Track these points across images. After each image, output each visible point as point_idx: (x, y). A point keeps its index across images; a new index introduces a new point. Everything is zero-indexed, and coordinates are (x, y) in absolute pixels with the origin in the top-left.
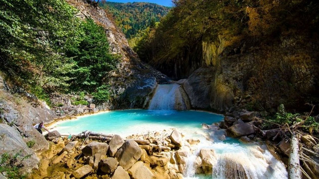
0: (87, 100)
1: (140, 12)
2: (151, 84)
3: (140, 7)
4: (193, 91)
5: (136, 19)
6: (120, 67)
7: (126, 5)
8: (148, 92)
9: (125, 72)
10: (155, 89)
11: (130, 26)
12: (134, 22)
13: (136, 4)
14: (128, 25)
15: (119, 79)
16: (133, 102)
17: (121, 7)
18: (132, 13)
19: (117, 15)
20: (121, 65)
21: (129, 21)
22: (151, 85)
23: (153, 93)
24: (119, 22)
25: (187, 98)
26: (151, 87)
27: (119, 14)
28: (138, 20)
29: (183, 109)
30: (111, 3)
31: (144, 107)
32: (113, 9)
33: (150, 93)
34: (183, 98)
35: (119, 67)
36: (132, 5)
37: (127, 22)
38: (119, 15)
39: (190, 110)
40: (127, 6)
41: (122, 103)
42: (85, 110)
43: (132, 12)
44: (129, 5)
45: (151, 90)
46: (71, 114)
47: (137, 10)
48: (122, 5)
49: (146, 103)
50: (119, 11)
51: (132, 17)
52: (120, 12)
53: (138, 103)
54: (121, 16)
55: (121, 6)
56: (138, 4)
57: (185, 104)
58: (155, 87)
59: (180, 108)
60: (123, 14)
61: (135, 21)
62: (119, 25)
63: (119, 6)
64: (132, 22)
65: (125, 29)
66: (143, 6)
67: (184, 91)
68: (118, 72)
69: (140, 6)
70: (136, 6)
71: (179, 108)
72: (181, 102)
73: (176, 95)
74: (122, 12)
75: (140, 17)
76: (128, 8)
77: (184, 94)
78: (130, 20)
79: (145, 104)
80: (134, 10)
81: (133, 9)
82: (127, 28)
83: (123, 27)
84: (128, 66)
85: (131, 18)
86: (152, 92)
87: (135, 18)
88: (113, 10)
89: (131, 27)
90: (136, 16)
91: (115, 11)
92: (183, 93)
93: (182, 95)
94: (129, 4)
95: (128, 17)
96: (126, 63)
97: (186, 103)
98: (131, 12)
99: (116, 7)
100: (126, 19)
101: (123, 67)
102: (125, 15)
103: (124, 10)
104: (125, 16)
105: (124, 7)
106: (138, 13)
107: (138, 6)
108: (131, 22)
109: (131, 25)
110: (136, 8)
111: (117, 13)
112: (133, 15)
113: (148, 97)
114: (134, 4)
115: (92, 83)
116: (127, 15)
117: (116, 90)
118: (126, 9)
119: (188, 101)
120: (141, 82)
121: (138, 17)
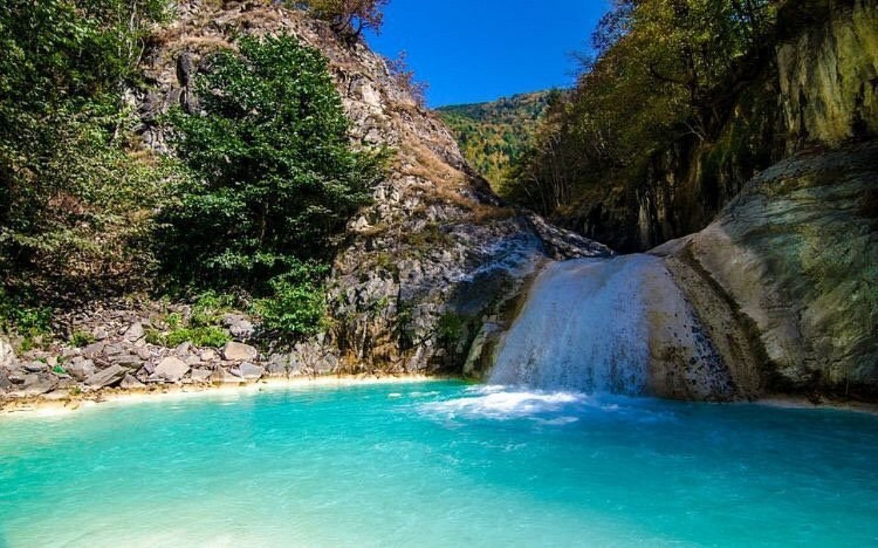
0: (228, 327)
1: (530, 117)
2: (514, 257)
3: (532, 105)
4: (764, 275)
5: (520, 136)
6: (388, 197)
7: (495, 105)
8: (497, 295)
9: (406, 216)
10: (528, 279)
11: (504, 155)
12: (516, 145)
13: (522, 97)
14: (499, 154)
15: (374, 245)
16: (423, 342)
17: (482, 112)
18: (511, 123)
19: (472, 133)
20: (391, 189)
21: (502, 142)
22: (513, 265)
23: (518, 297)
24: (476, 149)
25: (727, 317)
26: (511, 271)
27: (476, 130)
28: (525, 139)
29: (706, 392)
30: (456, 107)
31: (468, 367)
32: (462, 121)
33: (506, 298)
34: (695, 315)
35: (383, 197)
36: (511, 102)
37: (497, 146)
38: (476, 133)
39: (762, 402)
40: (498, 107)
41: (375, 345)
42: (194, 370)
43: (509, 121)
44: (502, 104)
45: (509, 285)
46: (97, 382)
47: (523, 113)
48: (485, 107)
49: (480, 347)
50: (475, 122)
51: (509, 133)
52: (480, 124)
53: (445, 347)
54: (482, 134)
55: (482, 110)
56: (526, 99)
57: (719, 358)
58: (531, 270)
59: (680, 378)
60: (487, 129)
61: (519, 141)
62: (477, 156)
63: (478, 112)
64: (511, 146)
65: (492, 164)
66: (541, 100)
67: (698, 278)
68: (375, 218)
69: (530, 102)
70: (520, 104)
71: (675, 379)
72: (688, 339)
73: (645, 302)
74: (483, 124)
75: (533, 128)
76: (500, 112)
77: (704, 295)
78: (506, 140)
79: (476, 352)
80: (516, 114)
81: (513, 111)
82: (498, 161)
83: (485, 159)
84: (420, 193)
85: (507, 135)
86: (513, 294)
87: (519, 134)
88: (461, 123)
89: (507, 158)
90: (520, 128)
91: (467, 123)
92: (697, 291)
93: (689, 299)
94: (502, 101)
95: (499, 133)
96: (413, 182)
97: (722, 347)
98: (506, 122)
99: (469, 115)
100: (495, 140)
101: (397, 196)
102: (493, 130)
103: (490, 117)
104: (490, 131)
105: (490, 111)
106: (526, 120)
107: (526, 101)
108: (507, 144)
109: (507, 151)
110: (520, 108)
111: (471, 128)
112: (514, 128)
113: (493, 318)
114: (515, 100)
115: (259, 256)
116: (497, 129)
117: (359, 287)
118: (493, 116)
119: (738, 334)
120: (466, 251)
121: (525, 131)
